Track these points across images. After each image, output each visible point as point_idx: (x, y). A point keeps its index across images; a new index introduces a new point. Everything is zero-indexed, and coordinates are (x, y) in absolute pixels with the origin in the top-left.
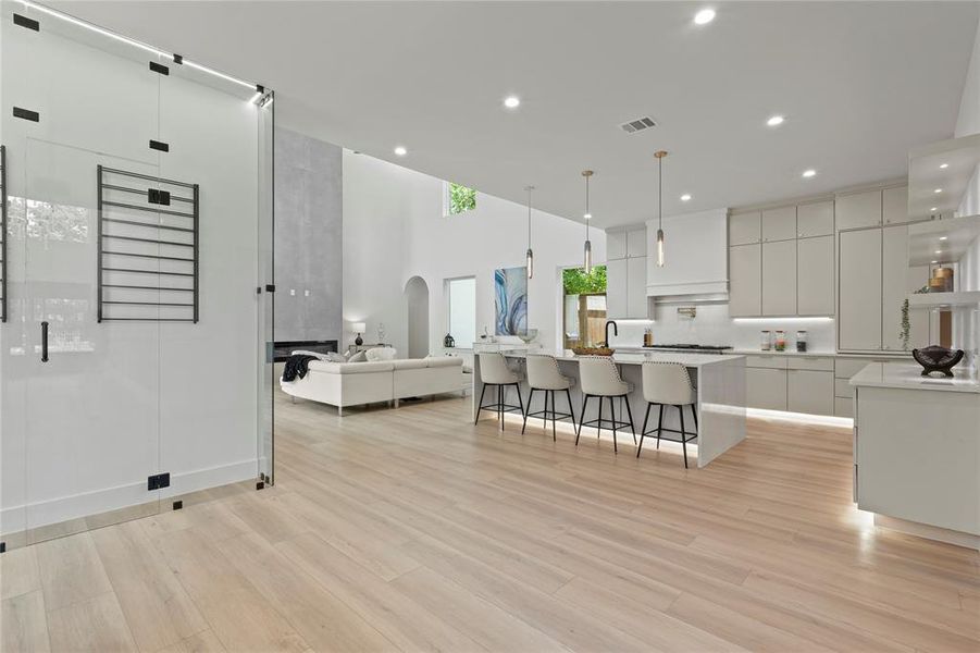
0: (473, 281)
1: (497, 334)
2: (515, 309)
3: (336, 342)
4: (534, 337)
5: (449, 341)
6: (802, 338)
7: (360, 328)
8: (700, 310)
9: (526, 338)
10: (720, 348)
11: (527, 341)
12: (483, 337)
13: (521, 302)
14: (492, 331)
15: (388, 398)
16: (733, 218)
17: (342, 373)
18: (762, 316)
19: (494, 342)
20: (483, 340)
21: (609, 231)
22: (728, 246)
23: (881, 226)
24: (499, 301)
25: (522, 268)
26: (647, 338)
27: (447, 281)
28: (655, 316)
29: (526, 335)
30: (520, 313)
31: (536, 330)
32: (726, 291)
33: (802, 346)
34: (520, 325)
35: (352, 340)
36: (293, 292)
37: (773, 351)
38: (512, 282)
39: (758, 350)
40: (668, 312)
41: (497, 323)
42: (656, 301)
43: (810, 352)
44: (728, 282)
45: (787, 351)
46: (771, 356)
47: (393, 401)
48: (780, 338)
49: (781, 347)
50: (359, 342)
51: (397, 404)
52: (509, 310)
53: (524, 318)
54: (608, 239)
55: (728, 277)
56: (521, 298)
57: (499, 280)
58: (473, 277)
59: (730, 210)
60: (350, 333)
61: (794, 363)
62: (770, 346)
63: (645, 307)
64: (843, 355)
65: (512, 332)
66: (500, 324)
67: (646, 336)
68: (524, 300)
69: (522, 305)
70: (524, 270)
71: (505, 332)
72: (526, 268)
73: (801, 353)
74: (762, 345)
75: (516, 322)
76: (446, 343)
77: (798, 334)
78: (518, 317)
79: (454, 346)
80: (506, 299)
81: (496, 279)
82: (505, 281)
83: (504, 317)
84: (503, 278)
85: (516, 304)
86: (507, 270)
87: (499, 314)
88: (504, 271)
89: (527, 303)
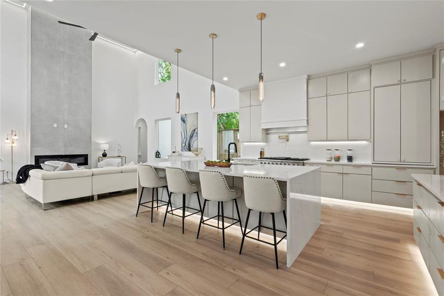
0: (169, 121)
1: (182, 151)
2: (191, 137)
3: (87, 155)
4: (201, 152)
5: (158, 155)
6: (350, 153)
7: (105, 147)
8: (291, 137)
9: (197, 153)
10: (303, 160)
11: (197, 155)
12: (174, 152)
14: (179, 149)
16: (310, 81)
17: (44, 180)
18: (327, 140)
19: (180, 155)
20: (174, 154)
21: (241, 91)
22: (308, 98)
23: (400, 83)
24: (183, 133)
26: (261, 153)
27: (157, 121)
28: (266, 141)
29: (197, 151)
30: (194, 139)
31: (202, 148)
32: (307, 125)
33: (350, 159)
34: (194, 146)
35: (100, 154)
36: (55, 125)
37: (333, 162)
38: (190, 121)
39: (325, 161)
40: (273, 137)
41: (182, 145)
42: (267, 131)
43: (354, 162)
44: (308, 120)
45: (341, 162)
46: (332, 165)
48: (337, 154)
49: (338, 159)
50: (105, 155)
51: (96, 197)
52: (188, 137)
53: (196, 141)
54: (240, 95)
55: (308, 117)
56: (194, 130)
57: (184, 121)
58: (169, 119)
59: (309, 76)
61: (346, 170)
62: (331, 158)
63: (260, 135)
64: (376, 165)
65: (190, 150)
66: (184, 145)
67: (261, 152)
68: (196, 131)
69: (195, 134)
70: (196, 114)
71: (186, 149)
72: (197, 113)
73: (350, 163)
74: (327, 157)
75: (192, 144)
76: (156, 156)
77: (348, 151)
78: (193, 141)
79: (160, 157)
80: (186, 131)
81: (181, 119)
82: (186, 120)
83: (186, 141)
84: (185, 118)
85: (192, 133)
86: (187, 114)
87: (183, 139)
88: (185, 115)
89: (197, 133)
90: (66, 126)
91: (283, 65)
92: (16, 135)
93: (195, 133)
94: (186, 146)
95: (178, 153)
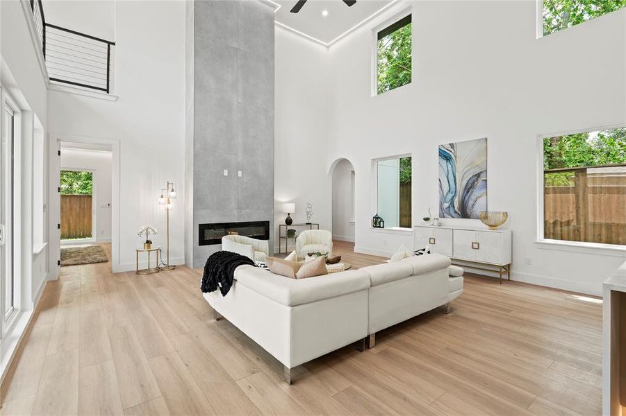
2: (469, 188)
3: (268, 222)
4: (504, 222)
5: (378, 223)
7: (290, 208)
9: (489, 222)
11: (493, 226)
12: (427, 219)
13: (477, 180)
14: (435, 213)
15: (361, 335)
17: (292, 306)
20: (428, 223)
24: (444, 179)
25: (480, 140)
29: (488, 218)
30: (476, 192)
34: (478, 209)
35: (282, 220)
36: (226, 173)
38: (464, 157)
41: (441, 205)
47: (368, 338)
50: (289, 222)
51: (372, 339)
52: (460, 190)
53: (483, 198)
56: (478, 175)
57: (445, 156)
60: (281, 213)
65: (464, 213)
66: (446, 205)
68: (483, 177)
69: (480, 183)
70: (484, 141)
71: (454, 214)
72: (486, 139)
75: (471, 203)
76: (375, 223)
78: (473, 197)
79: (383, 227)
80: (455, 177)
81: (440, 155)
82: (453, 156)
83: (453, 197)
84: (450, 153)
85: (471, 182)
86: (456, 143)
87: (445, 195)
88: (452, 145)
89: (486, 180)
90: (240, 173)
92: (173, 191)
93: (480, 180)
94: (454, 207)
95: (436, 222)
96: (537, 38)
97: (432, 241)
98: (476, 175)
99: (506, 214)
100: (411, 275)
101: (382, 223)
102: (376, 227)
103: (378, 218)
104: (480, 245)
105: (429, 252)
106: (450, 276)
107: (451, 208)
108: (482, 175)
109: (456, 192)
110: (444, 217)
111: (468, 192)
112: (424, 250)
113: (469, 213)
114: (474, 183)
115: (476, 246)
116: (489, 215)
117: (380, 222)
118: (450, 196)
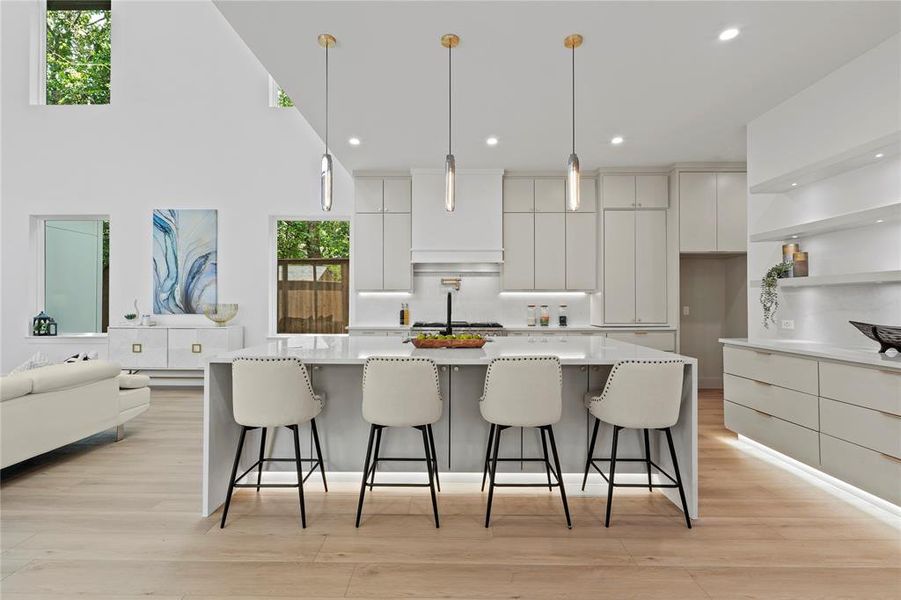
2: (194, 274)
4: (233, 316)
5: (44, 326)
6: (562, 312)
8: (466, 282)
9: (217, 317)
11: (220, 322)
12: (131, 317)
13: (204, 263)
14: (147, 306)
16: (506, 181)
18: (533, 290)
19: (153, 325)
20: (131, 323)
21: (359, 175)
22: (504, 212)
23: (635, 208)
25: (209, 211)
26: (403, 315)
27: (39, 220)
29: (217, 312)
30: (204, 279)
32: (501, 261)
33: (563, 321)
34: (203, 297)
37: (538, 327)
38: (189, 231)
39: (524, 326)
40: (429, 283)
41: (156, 296)
42: (417, 269)
43: (571, 325)
44: (503, 252)
45: (550, 327)
46: (538, 333)
48: (544, 312)
49: (545, 322)
52: (183, 275)
53: (211, 287)
56: (206, 257)
57: (162, 227)
59: (505, 172)
62: (536, 321)
64: (608, 329)
65: (188, 308)
66: (164, 296)
67: (402, 312)
68: (211, 259)
69: (208, 266)
70: (213, 215)
71: (174, 309)
72: (216, 211)
73: (563, 328)
74: (528, 320)
75: (196, 293)
76: (39, 327)
77: (561, 309)
78: (200, 286)
79: (56, 334)
80: (176, 258)
81: (155, 224)
82: (173, 228)
83: (173, 285)
84: (169, 222)
85: (197, 265)
86: (178, 211)
87: (162, 281)
88: (172, 212)
89: (216, 264)
91: (492, 141)
93: (208, 263)
94: (174, 299)
95: (145, 319)
96: (271, 106)
97: (137, 348)
98: (203, 257)
99: (236, 307)
100: (29, 394)
101: (52, 327)
102: (40, 335)
103: (45, 320)
104: (203, 348)
105: (86, 359)
106: (121, 389)
107: (171, 300)
108: (210, 257)
109: (177, 277)
110: (160, 313)
111: (193, 278)
112: (77, 357)
113: (194, 307)
114: (200, 266)
115: (197, 348)
116: (218, 309)
117: (49, 325)
118: (169, 283)
